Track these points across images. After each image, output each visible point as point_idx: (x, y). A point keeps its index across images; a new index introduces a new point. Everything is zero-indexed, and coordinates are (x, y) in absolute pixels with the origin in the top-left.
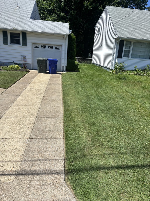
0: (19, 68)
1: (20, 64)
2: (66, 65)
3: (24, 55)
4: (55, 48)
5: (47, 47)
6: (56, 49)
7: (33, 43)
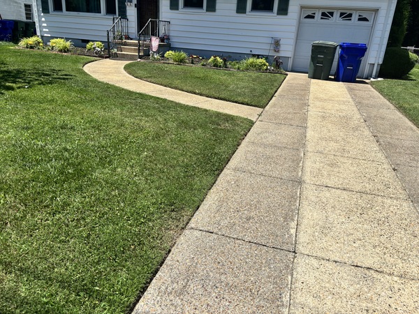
0: (265, 65)
1: (267, 58)
2: (381, 62)
3: (277, 35)
4: (357, 17)
5: (336, 15)
6: (359, 20)
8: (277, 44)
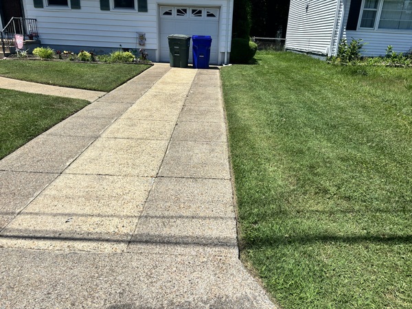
0: (131, 57)
1: (135, 51)
2: (229, 51)
3: (142, 30)
4: (206, 14)
5: (189, 11)
6: (208, 15)
7: (159, 5)
8: (142, 38)
